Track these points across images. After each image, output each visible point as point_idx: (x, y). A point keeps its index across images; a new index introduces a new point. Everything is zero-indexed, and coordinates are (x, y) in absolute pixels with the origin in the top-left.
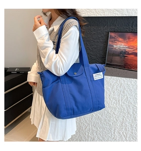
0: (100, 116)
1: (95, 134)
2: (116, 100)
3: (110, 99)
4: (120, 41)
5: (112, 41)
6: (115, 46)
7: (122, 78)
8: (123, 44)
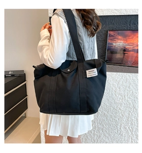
0: (106, 112)
1: (101, 131)
2: (122, 96)
3: (116, 95)
4: (119, 39)
5: (112, 40)
6: (114, 44)
7: (128, 74)
8: (122, 42)
